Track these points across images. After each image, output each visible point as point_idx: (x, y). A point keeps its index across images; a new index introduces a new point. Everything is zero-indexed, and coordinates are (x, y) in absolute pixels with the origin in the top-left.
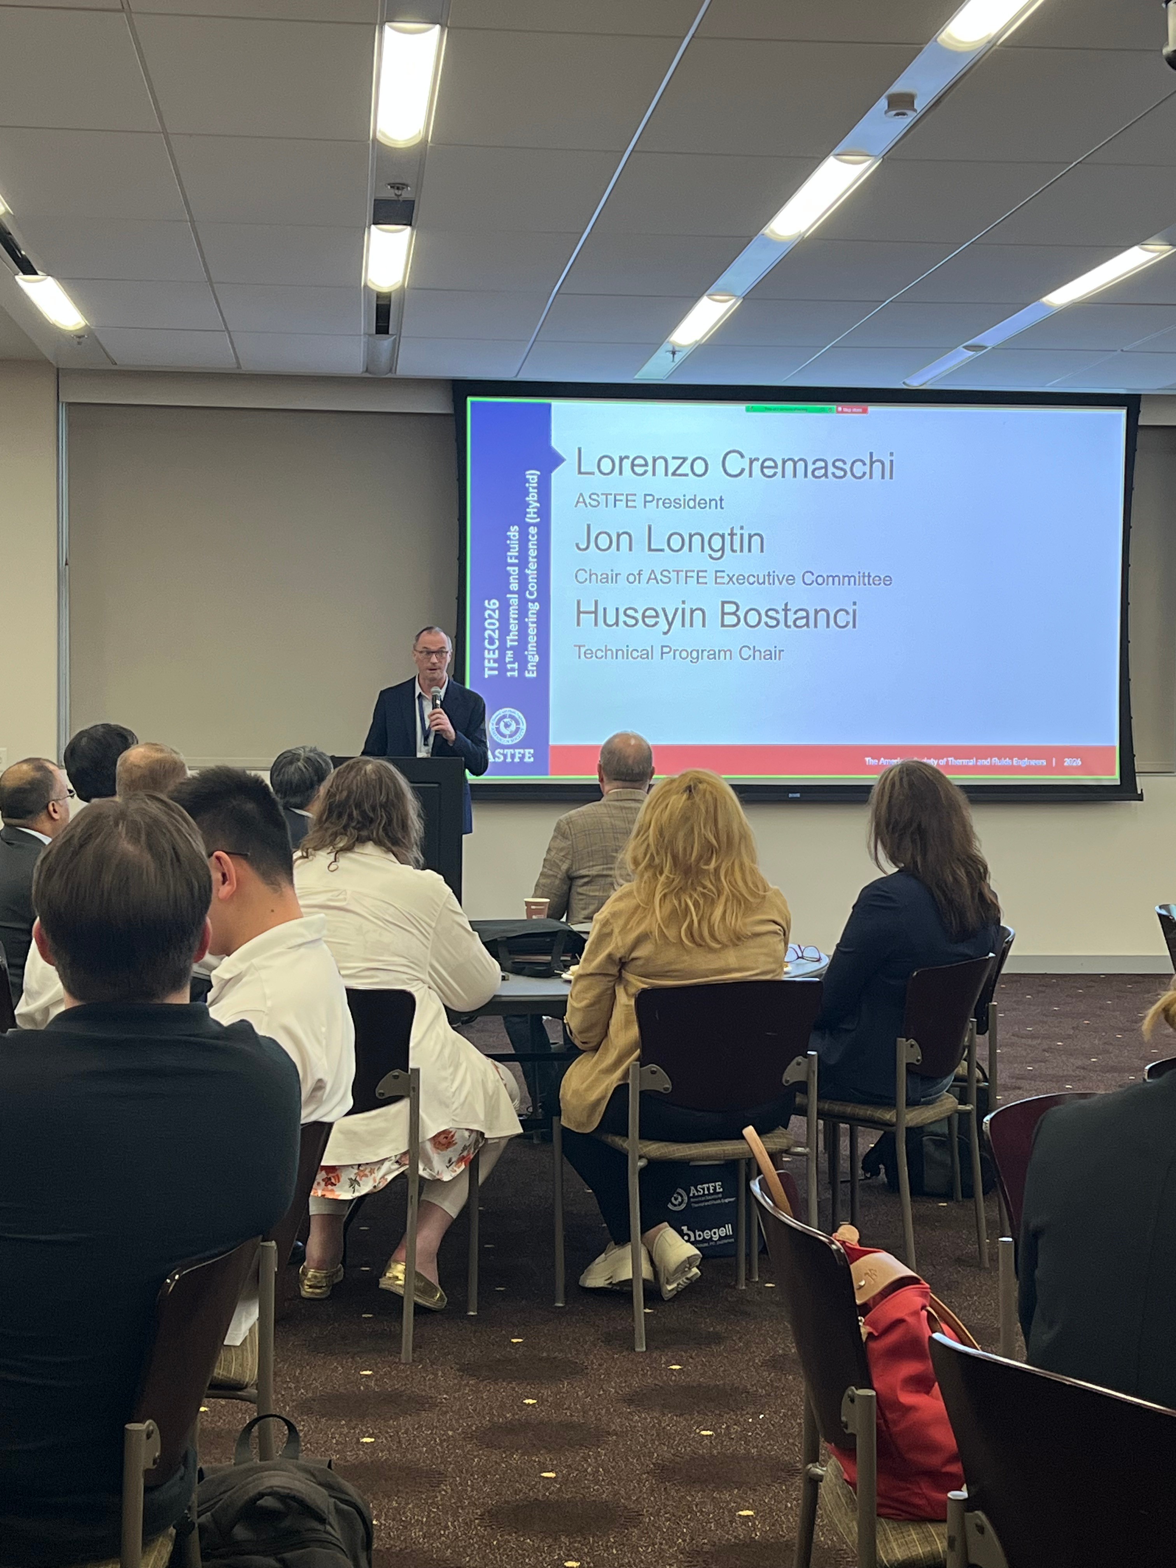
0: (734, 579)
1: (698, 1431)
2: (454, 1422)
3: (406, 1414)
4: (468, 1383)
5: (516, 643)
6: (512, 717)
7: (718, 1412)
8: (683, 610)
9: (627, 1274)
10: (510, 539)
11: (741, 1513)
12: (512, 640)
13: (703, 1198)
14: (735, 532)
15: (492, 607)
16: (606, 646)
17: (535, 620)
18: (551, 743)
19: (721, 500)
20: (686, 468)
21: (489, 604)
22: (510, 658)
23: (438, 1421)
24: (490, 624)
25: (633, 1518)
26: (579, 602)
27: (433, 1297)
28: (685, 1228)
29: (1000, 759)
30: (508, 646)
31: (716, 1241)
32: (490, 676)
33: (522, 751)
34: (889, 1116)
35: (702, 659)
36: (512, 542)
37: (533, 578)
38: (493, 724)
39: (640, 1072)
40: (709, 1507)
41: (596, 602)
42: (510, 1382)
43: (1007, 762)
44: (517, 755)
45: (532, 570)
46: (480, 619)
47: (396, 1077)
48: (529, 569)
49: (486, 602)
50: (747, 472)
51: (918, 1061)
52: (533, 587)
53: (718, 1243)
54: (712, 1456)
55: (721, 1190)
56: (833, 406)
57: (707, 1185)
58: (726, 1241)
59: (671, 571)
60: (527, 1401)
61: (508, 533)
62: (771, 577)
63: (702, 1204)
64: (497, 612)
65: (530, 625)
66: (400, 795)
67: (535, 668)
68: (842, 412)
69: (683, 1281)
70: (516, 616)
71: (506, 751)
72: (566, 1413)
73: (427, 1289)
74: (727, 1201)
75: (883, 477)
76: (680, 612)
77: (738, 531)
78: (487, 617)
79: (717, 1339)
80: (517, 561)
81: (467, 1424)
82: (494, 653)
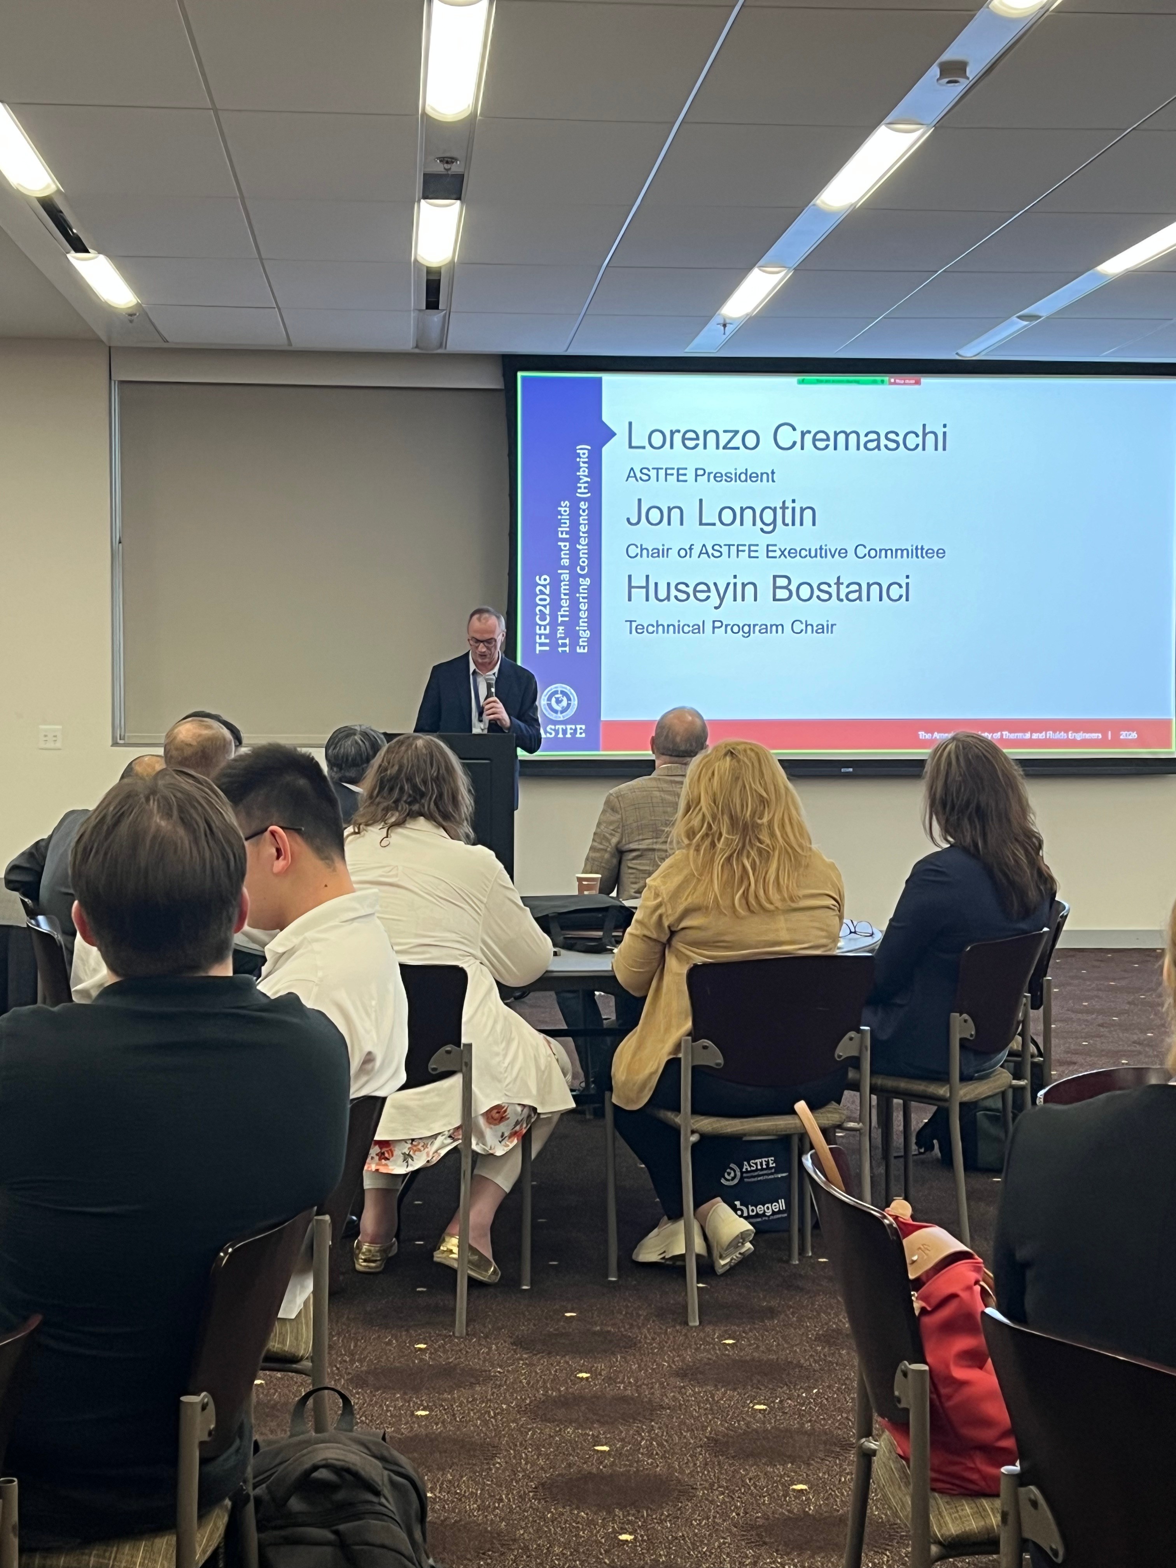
0: (786, 553)
1: (751, 1405)
2: (507, 1395)
3: (461, 1387)
4: (521, 1356)
5: (567, 619)
6: (564, 693)
7: (770, 1386)
8: (735, 584)
9: (680, 1249)
10: (562, 515)
11: (795, 1487)
12: (562, 616)
13: (756, 1174)
14: (786, 506)
15: (543, 582)
16: (657, 622)
17: (586, 595)
18: (603, 718)
19: (773, 473)
20: (737, 442)
21: (540, 579)
22: (560, 633)
23: (493, 1394)
24: (541, 600)
25: (686, 1492)
26: (630, 577)
27: (487, 1271)
28: (737, 1203)
29: (1054, 732)
30: (559, 622)
31: (769, 1216)
32: (540, 651)
33: (573, 727)
34: (942, 1091)
35: (754, 633)
36: (563, 517)
37: (583, 553)
38: (544, 700)
39: (692, 1046)
40: (762, 1482)
41: (647, 577)
42: (564, 1356)
43: (1061, 735)
44: (569, 731)
45: (583, 545)
46: (530, 595)
47: (448, 1052)
48: (580, 544)
49: (537, 578)
50: (798, 445)
51: (971, 1035)
52: (584, 562)
53: (771, 1218)
54: (766, 1431)
55: (774, 1165)
56: (886, 378)
57: (760, 1160)
58: (780, 1216)
59: (722, 546)
60: (580, 1375)
61: (559, 509)
62: (823, 551)
63: (756, 1179)
64: (548, 587)
65: (581, 600)
66: (450, 769)
67: (586, 644)
68: (895, 383)
69: (736, 1256)
70: (567, 592)
71: (557, 727)
72: (619, 1387)
73: (482, 1263)
74: (779, 1176)
75: (936, 449)
76: (731, 587)
77: (789, 504)
78: (538, 593)
79: (772, 1313)
80: (568, 536)
81: (521, 1397)
82: (545, 629)
